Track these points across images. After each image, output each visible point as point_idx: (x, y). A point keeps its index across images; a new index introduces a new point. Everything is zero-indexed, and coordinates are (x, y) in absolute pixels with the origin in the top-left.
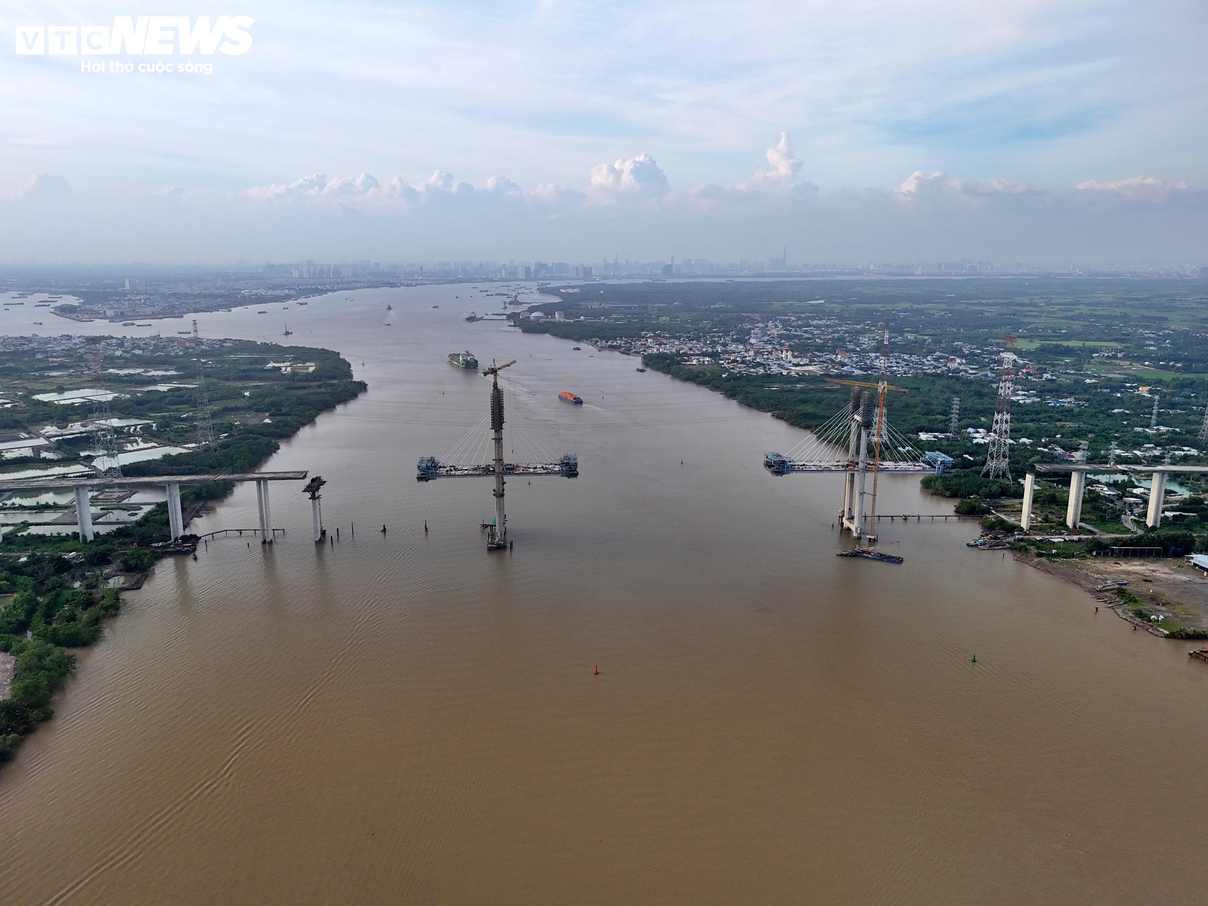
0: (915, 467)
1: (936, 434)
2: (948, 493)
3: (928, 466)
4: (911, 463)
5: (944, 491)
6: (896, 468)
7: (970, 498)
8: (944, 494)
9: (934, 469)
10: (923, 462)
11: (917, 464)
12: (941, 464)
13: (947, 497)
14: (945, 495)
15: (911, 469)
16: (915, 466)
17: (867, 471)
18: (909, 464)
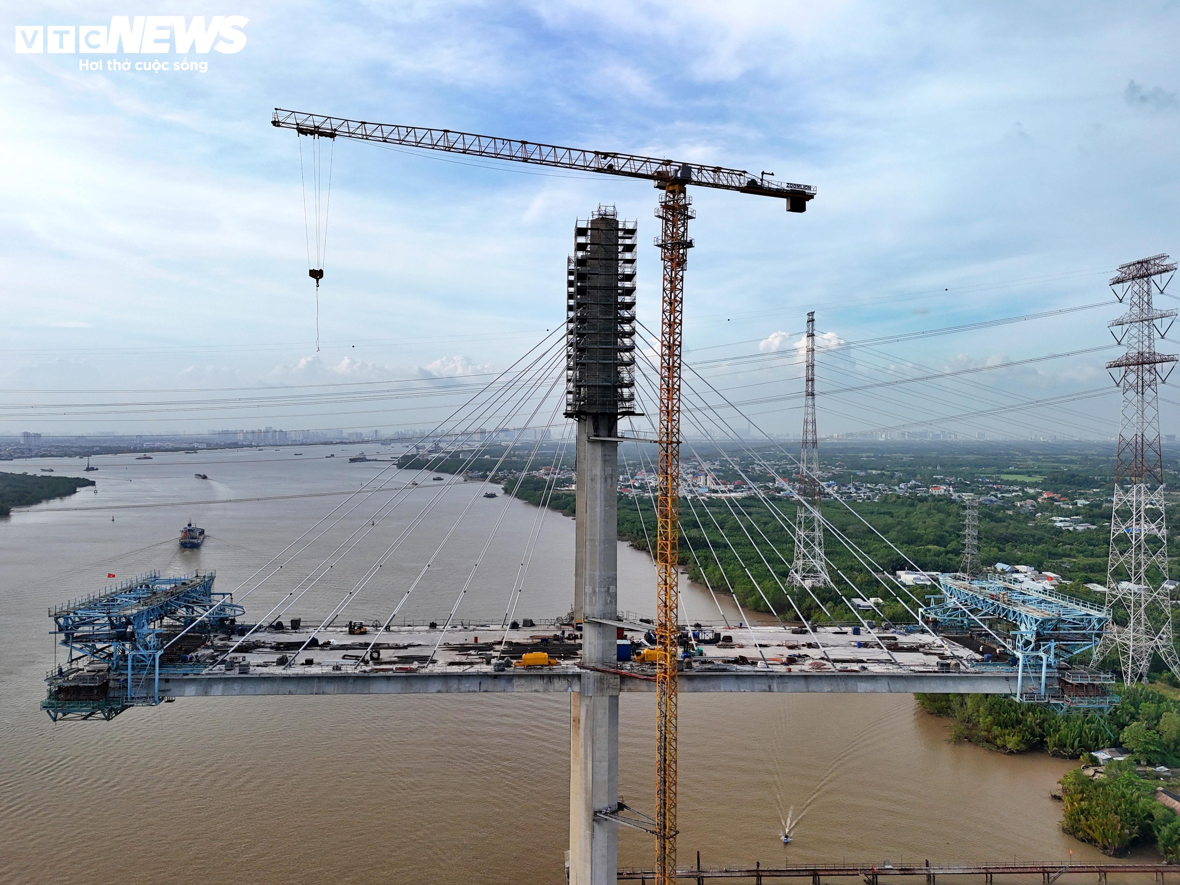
0: (899, 657)
1: (934, 573)
2: (1012, 741)
3: (965, 653)
4: (871, 635)
5: (997, 730)
6: (791, 660)
7: (1095, 762)
8: (999, 742)
9: (1001, 670)
10: (936, 626)
11: (903, 640)
12: (1040, 637)
13: (1011, 753)
14: (1004, 747)
15: (875, 669)
16: (895, 647)
17: (624, 678)
18: (863, 637)
